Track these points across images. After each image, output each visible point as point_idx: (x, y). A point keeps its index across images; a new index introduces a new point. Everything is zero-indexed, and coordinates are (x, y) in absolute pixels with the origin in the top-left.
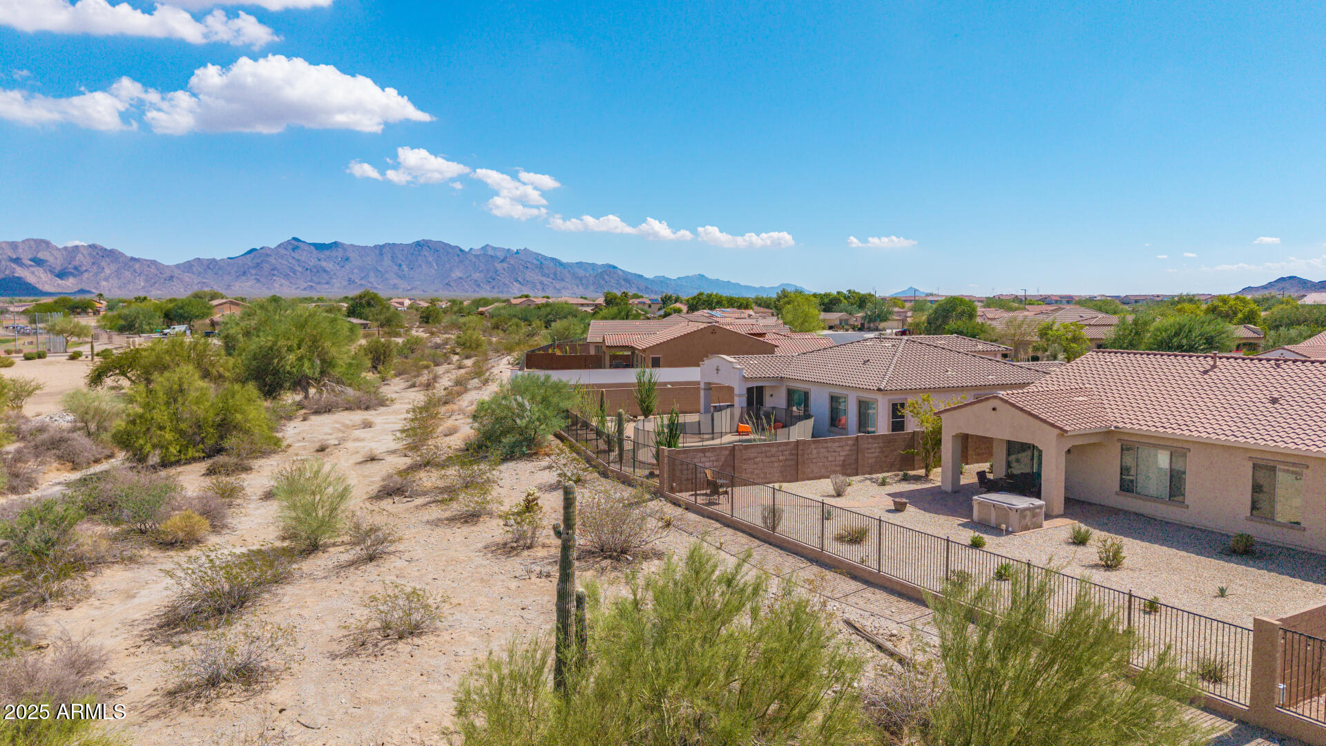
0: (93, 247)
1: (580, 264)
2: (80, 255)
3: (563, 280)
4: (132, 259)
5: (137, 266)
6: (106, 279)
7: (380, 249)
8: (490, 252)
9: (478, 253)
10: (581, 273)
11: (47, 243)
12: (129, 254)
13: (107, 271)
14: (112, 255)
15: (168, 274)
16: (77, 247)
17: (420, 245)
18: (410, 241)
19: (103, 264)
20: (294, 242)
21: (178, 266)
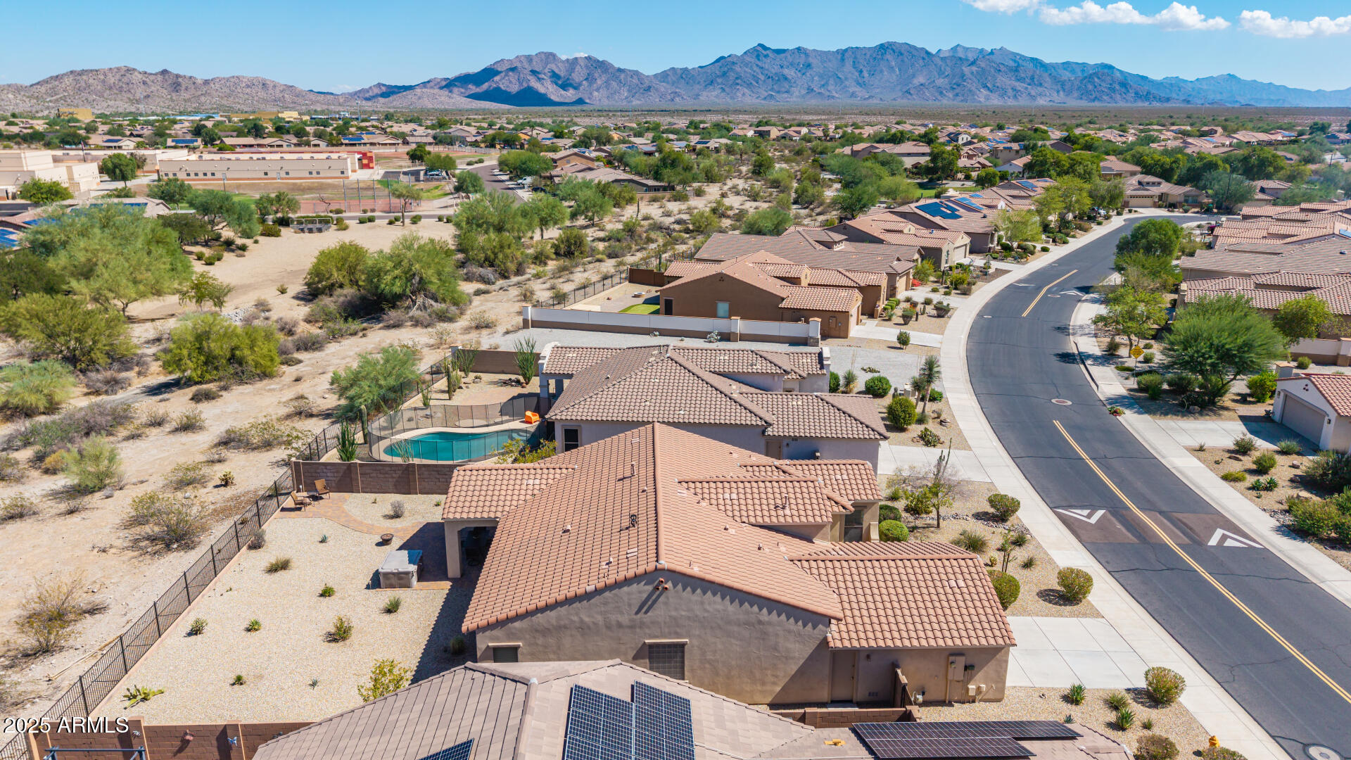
0: (588, 58)
1: (1066, 65)
2: (578, 67)
3: (1041, 85)
4: (620, 70)
5: (622, 76)
6: (597, 90)
7: (842, 53)
8: (961, 54)
9: (947, 55)
10: (1066, 75)
11: (553, 55)
12: (617, 65)
13: (599, 82)
14: (603, 66)
15: (647, 83)
16: (576, 58)
17: (884, 48)
18: (873, 44)
19: (596, 75)
20: (760, 48)
21: (656, 76)
